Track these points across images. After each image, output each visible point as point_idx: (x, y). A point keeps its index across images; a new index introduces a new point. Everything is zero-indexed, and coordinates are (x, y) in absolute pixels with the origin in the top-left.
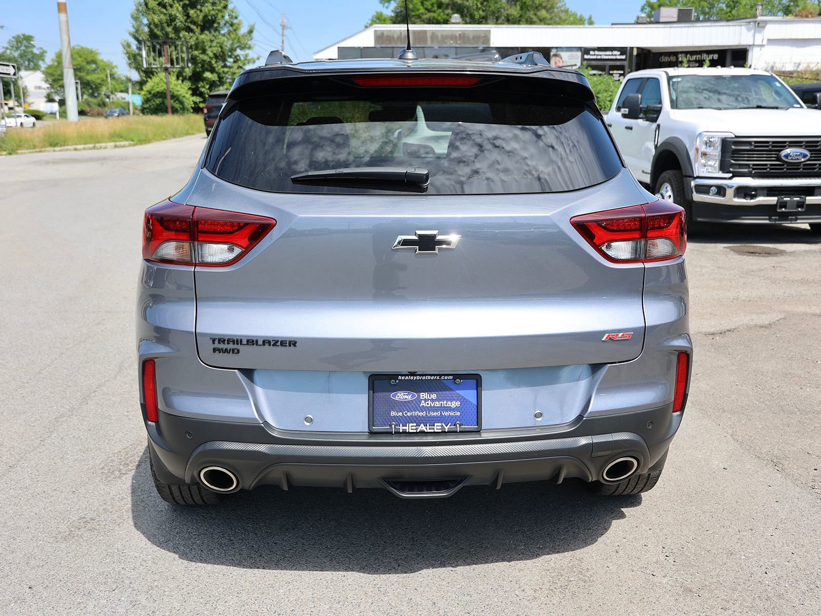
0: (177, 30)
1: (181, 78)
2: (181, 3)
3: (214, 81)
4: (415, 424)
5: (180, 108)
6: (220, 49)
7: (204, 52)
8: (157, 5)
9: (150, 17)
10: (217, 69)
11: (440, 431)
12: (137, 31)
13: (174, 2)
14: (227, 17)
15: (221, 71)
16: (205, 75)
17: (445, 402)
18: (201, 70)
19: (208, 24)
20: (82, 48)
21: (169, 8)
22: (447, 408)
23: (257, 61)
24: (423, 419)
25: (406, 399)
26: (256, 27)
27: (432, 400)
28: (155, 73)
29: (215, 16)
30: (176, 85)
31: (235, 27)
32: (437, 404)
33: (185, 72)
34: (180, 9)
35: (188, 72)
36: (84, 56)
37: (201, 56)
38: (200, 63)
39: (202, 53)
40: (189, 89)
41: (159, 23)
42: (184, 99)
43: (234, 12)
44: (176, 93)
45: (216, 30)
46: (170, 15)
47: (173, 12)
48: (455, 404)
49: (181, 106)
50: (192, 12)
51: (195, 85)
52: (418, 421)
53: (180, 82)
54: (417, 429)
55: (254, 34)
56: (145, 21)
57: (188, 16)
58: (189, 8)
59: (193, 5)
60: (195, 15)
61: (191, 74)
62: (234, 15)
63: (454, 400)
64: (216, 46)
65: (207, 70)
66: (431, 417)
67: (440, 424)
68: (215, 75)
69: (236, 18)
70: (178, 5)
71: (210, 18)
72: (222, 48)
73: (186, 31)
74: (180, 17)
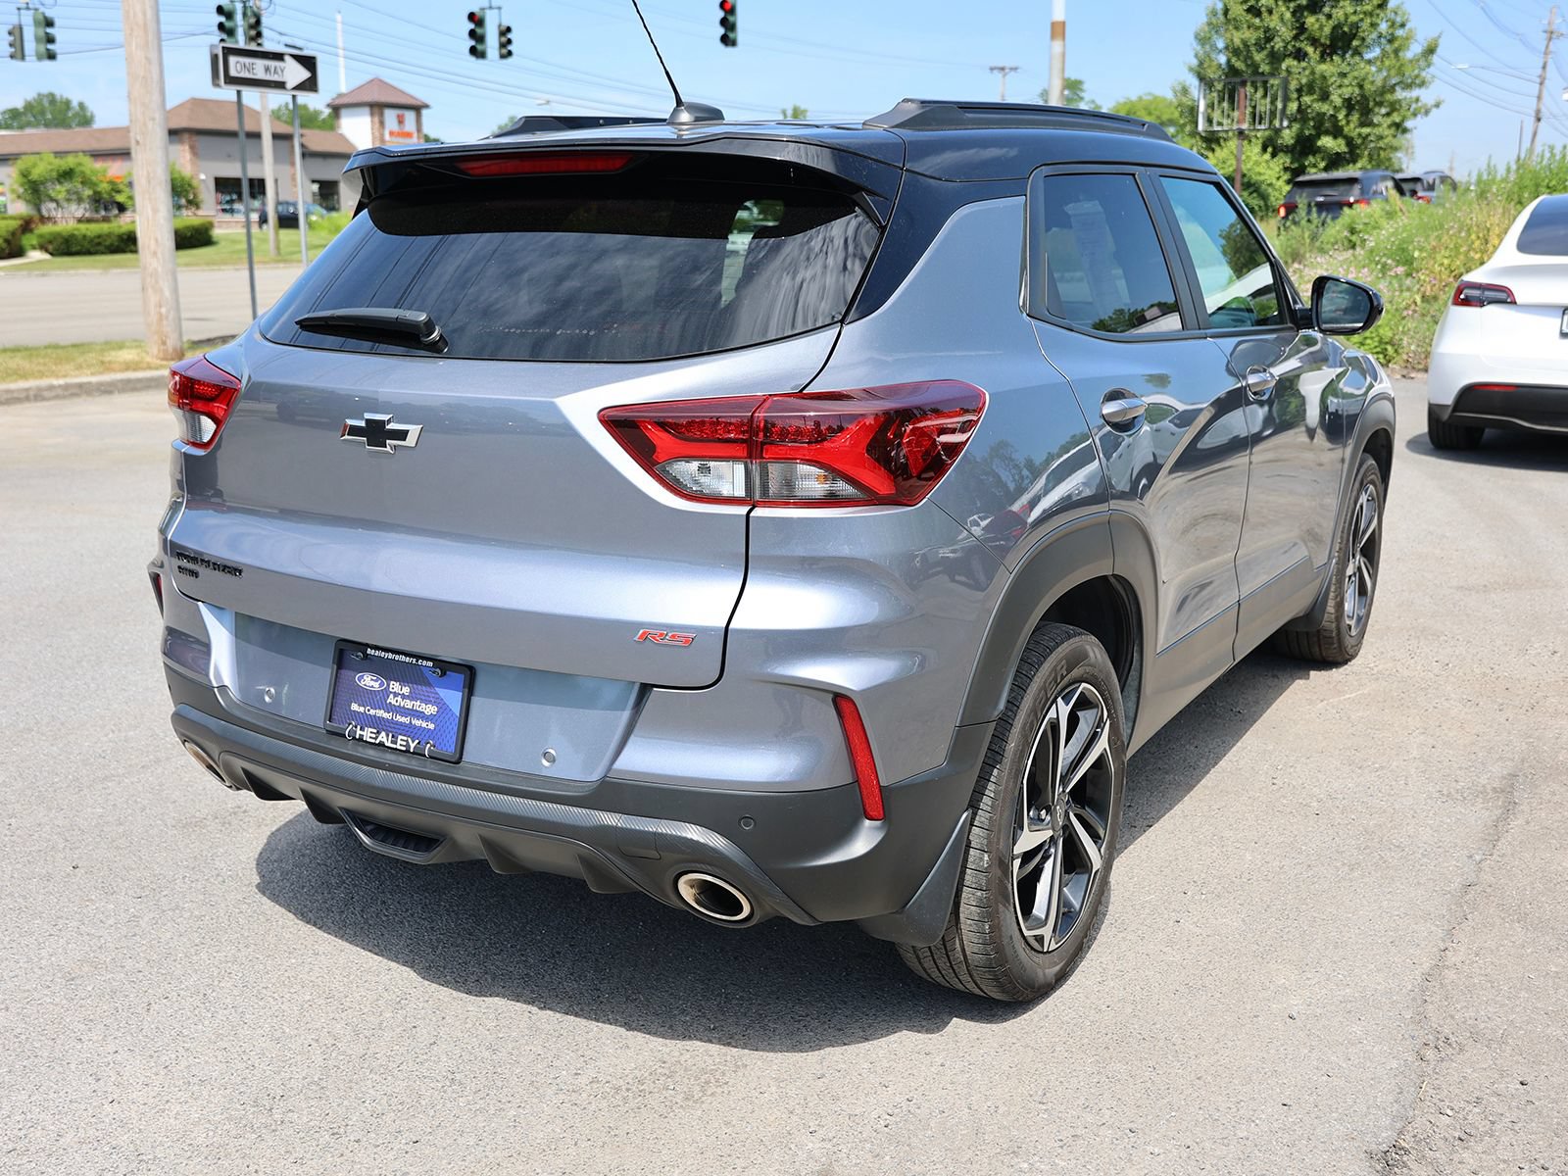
0: (1275, 58)
1: (1270, 149)
2: (1292, 5)
3: (1337, 153)
4: (375, 731)
5: (1260, 207)
6: (1357, 91)
7: (1325, 97)
8: (1244, 14)
9: (1228, 35)
10: (1346, 129)
11: (404, 749)
12: (1201, 64)
13: (1277, 5)
14: (1383, 27)
15: (1354, 134)
16: (1319, 143)
17: (418, 703)
18: (1313, 132)
19: (1342, 42)
20: (1156, 98)
21: (1265, 15)
22: (418, 714)
23: (1434, 110)
24: (387, 724)
25: (372, 687)
26: (1441, 42)
27: (404, 697)
28: (1222, 141)
29: (1356, 26)
30: (1257, 163)
31: (1396, 44)
32: (409, 704)
33: (1282, 138)
34: (1288, 15)
35: (1288, 136)
36: (1157, 113)
37: (1316, 105)
38: (1313, 119)
39: (1318, 100)
40: (1286, 169)
41: (1241, 46)
42: (1270, 190)
43: (1400, 13)
44: (1255, 178)
45: (1357, 52)
46: (1267, 30)
47: (1273, 22)
48: (430, 709)
49: (1262, 203)
50: (1310, 21)
51: (1298, 161)
52: (379, 725)
53: (1267, 156)
54: (376, 738)
55: (1435, 58)
56: (1221, 44)
57: (1301, 29)
58: (1306, 14)
59: (1314, 6)
60: (1317, 26)
61: (1292, 142)
62: (1399, 20)
63: (430, 702)
64: (1351, 84)
65: (1327, 133)
66: (397, 723)
67: (405, 738)
68: (1341, 141)
69: (1403, 25)
70: (1283, 9)
71: (1346, 29)
72: (1361, 87)
73: (1295, 58)
74: (1285, 33)
